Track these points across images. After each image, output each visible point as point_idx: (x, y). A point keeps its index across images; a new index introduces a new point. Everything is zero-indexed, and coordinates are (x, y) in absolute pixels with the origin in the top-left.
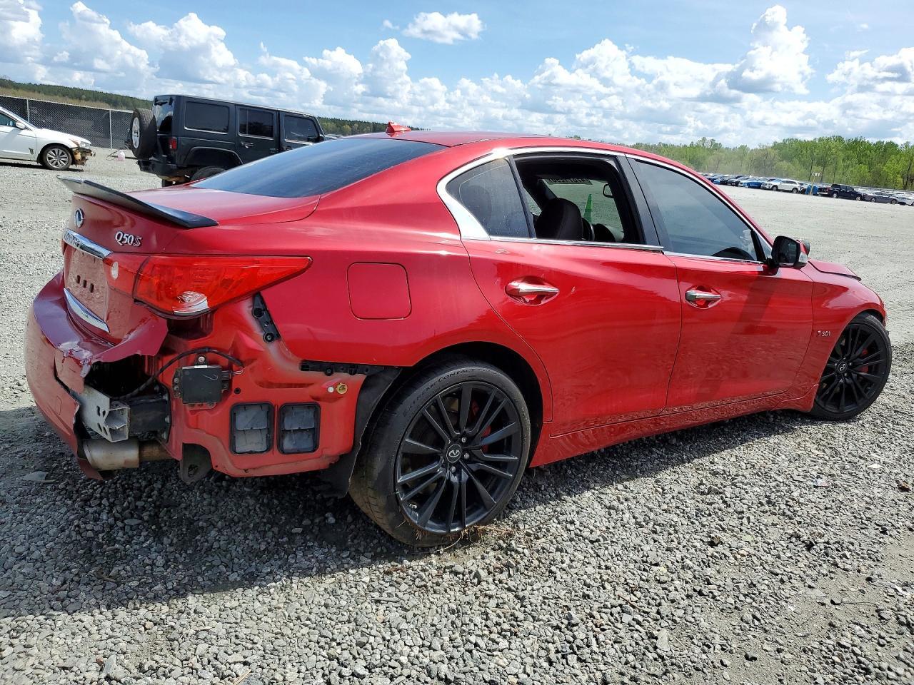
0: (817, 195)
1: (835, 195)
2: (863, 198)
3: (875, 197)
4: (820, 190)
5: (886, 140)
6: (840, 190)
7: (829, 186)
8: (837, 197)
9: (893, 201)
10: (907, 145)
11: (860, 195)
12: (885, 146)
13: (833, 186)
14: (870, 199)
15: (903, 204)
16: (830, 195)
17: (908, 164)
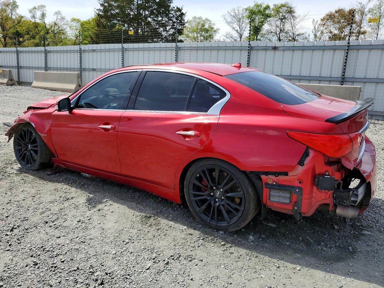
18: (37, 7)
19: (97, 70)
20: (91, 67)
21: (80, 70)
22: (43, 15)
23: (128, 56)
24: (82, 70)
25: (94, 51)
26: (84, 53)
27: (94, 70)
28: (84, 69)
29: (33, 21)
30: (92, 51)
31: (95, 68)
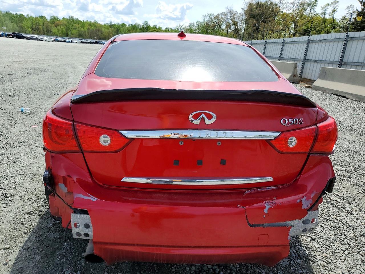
0: (7, 37)
1: (15, 37)
2: (27, 38)
3: (31, 38)
4: (8, 34)
5: (19, 13)
6: (16, 35)
7: (11, 33)
8: (16, 38)
9: (38, 40)
10: (28, 15)
11: (25, 37)
12: (20, 15)
13: (13, 33)
14: (30, 39)
15: (42, 40)
16: (13, 37)
17: (31, 23)
18: (330, 4)
19: (318, 61)
20: (314, 59)
21: (303, 61)
22: (334, 11)
23: (351, 47)
24: (305, 60)
25: (320, 41)
26: (312, 43)
27: (315, 61)
28: (308, 61)
29: (323, 17)
30: (319, 42)
31: (317, 59)
